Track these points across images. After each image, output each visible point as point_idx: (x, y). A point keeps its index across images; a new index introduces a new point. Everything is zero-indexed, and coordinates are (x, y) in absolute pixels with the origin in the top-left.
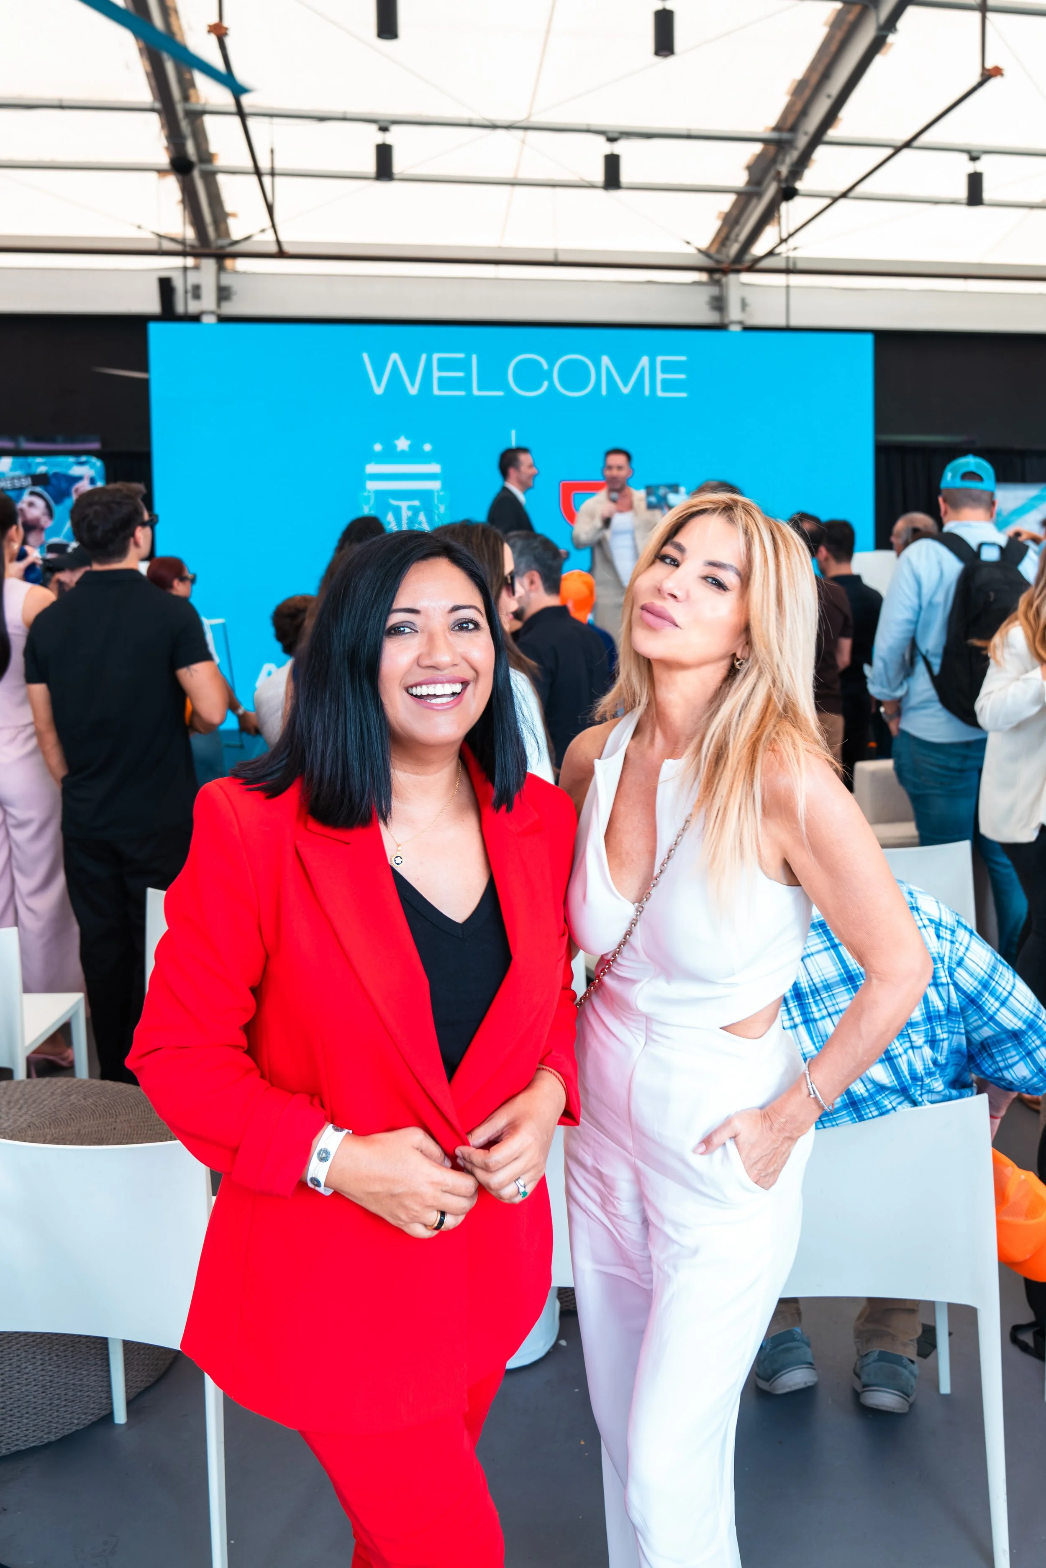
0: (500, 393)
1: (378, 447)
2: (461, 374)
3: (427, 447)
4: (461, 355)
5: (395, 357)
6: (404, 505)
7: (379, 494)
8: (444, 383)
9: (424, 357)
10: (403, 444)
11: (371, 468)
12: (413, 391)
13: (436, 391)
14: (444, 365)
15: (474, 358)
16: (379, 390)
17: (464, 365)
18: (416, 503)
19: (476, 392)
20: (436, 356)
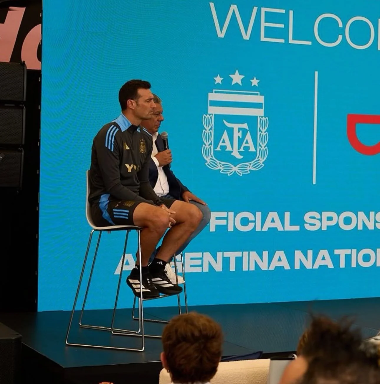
0: (310, 43)
1: (219, 80)
2: (282, 26)
3: (255, 82)
4: (283, 11)
5: (234, 7)
6: (236, 127)
7: (219, 118)
8: (269, 32)
9: (255, 9)
10: (237, 78)
11: (213, 96)
12: (246, 37)
13: (263, 39)
14: (270, 17)
15: (291, 12)
16: (221, 35)
17: (283, 18)
18: (245, 126)
19: (291, 41)
20: (263, 10)
